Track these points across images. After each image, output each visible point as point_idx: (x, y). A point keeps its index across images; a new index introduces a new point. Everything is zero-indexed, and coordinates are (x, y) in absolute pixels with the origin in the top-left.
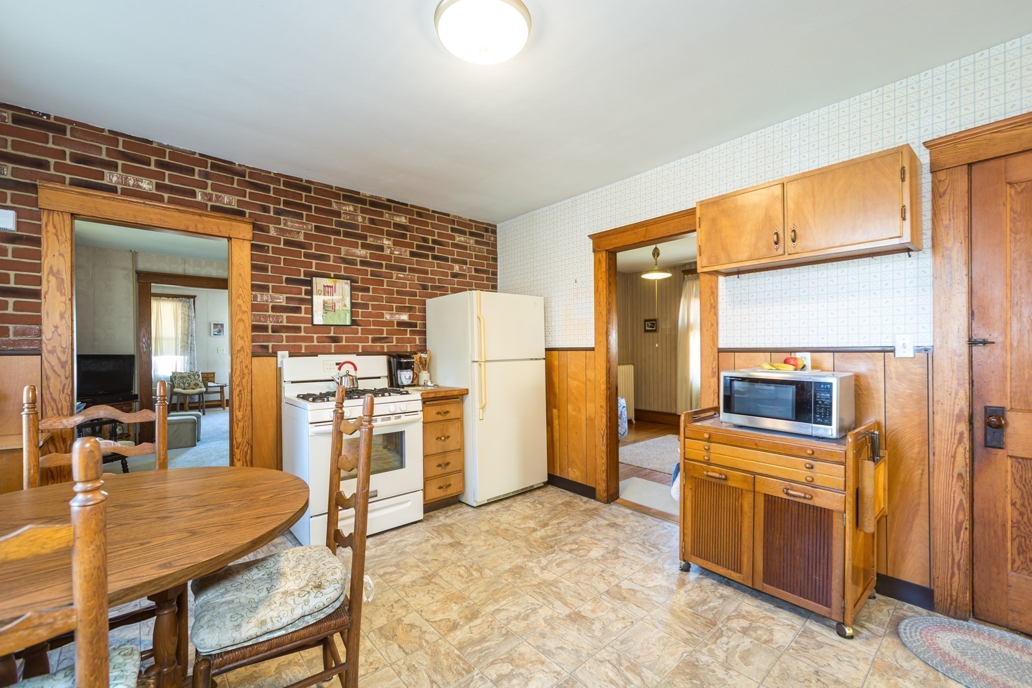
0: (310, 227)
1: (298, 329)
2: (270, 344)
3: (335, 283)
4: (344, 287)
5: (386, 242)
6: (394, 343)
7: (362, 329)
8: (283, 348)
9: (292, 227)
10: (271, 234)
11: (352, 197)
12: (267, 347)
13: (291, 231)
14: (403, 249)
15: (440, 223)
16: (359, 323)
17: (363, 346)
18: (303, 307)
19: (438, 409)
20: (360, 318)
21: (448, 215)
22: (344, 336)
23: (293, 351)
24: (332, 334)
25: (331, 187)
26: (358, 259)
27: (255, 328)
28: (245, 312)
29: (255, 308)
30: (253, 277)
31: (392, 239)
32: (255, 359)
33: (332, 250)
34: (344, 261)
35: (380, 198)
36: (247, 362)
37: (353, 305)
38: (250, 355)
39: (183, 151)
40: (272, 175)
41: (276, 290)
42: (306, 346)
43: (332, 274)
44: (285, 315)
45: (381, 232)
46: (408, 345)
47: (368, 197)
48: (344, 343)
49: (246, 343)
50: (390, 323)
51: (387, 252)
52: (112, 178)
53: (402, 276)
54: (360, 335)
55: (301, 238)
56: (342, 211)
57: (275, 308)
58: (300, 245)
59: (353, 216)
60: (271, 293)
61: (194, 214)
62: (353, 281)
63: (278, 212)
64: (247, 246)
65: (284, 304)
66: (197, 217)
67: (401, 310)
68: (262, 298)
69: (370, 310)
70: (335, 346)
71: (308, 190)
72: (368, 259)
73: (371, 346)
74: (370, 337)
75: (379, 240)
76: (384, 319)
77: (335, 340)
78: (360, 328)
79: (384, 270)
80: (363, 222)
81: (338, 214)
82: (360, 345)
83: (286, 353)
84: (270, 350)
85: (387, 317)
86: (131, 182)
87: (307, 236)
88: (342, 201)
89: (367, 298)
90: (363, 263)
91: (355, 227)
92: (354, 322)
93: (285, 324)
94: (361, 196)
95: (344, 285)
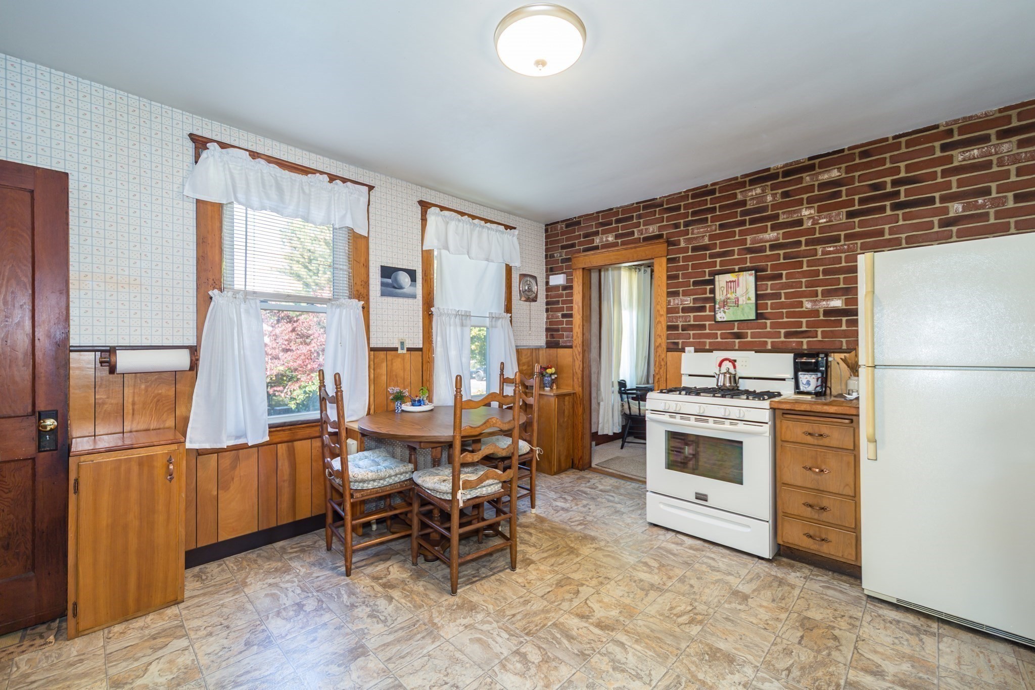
0: (714, 228)
1: (703, 327)
2: (680, 341)
3: (738, 276)
4: (747, 280)
5: (805, 212)
6: (820, 338)
7: (771, 323)
8: (690, 345)
9: (698, 233)
10: (681, 246)
11: (761, 177)
12: (677, 344)
13: (697, 237)
14: (834, 213)
15: (911, 149)
16: (767, 316)
17: (772, 342)
18: (708, 305)
19: (808, 427)
20: (769, 310)
21: (936, 127)
22: (749, 331)
23: (698, 347)
24: (736, 330)
25: (736, 178)
26: (768, 244)
27: (670, 328)
28: (662, 315)
29: (670, 311)
30: (668, 286)
31: (816, 205)
32: (669, 353)
33: (737, 243)
34: (750, 251)
35: (798, 162)
36: (663, 356)
37: (758, 297)
38: (665, 350)
39: (627, 206)
40: (683, 194)
41: (686, 294)
42: (710, 342)
43: (737, 268)
44: (692, 315)
45: (800, 202)
46: (844, 340)
47: (781, 168)
48: (749, 339)
49: (663, 341)
50: (815, 313)
51: (808, 224)
52: (597, 241)
53: (832, 249)
54: (768, 329)
55: (706, 241)
56: (748, 199)
57: (686, 310)
58: (705, 248)
59: (760, 198)
60: (681, 297)
61: (631, 248)
62: (757, 270)
63: (687, 224)
64: (664, 260)
65: (691, 305)
66: (634, 250)
67: (828, 294)
68: (675, 302)
69: (783, 300)
70: (739, 342)
71: (712, 192)
72: (781, 241)
73: (783, 342)
74: (783, 331)
75: (795, 213)
76: (804, 309)
77: (738, 336)
78: (768, 322)
79: (803, 248)
80: (774, 199)
81: (743, 203)
82: (769, 341)
83: (692, 349)
84: (680, 347)
85: (808, 305)
86: (604, 240)
87: (711, 238)
88: (748, 188)
89: (778, 287)
90: (773, 247)
91: (765, 209)
92: (759, 316)
93: (692, 323)
94: (772, 171)
95: (748, 277)
